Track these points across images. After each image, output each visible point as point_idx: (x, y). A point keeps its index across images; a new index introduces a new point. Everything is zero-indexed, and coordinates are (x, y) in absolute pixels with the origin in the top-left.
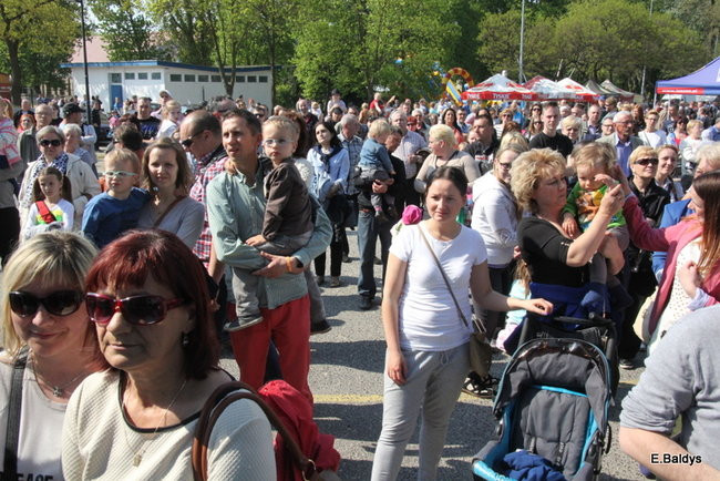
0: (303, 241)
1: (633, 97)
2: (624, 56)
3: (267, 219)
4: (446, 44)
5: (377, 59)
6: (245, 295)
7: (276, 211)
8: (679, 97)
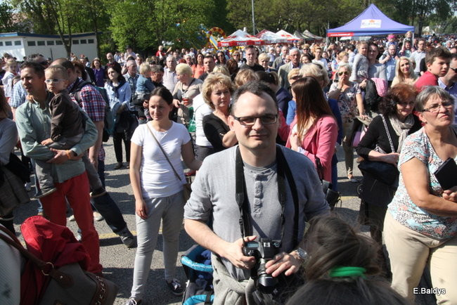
0: (76, 140)
1: (322, 40)
2: (316, 15)
3: (52, 128)
4: (206, 12)
5: (163, 24)
6: (43, 175)
7: (57, 123)
8: (350, 38)
